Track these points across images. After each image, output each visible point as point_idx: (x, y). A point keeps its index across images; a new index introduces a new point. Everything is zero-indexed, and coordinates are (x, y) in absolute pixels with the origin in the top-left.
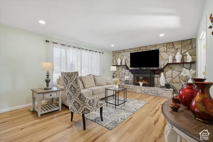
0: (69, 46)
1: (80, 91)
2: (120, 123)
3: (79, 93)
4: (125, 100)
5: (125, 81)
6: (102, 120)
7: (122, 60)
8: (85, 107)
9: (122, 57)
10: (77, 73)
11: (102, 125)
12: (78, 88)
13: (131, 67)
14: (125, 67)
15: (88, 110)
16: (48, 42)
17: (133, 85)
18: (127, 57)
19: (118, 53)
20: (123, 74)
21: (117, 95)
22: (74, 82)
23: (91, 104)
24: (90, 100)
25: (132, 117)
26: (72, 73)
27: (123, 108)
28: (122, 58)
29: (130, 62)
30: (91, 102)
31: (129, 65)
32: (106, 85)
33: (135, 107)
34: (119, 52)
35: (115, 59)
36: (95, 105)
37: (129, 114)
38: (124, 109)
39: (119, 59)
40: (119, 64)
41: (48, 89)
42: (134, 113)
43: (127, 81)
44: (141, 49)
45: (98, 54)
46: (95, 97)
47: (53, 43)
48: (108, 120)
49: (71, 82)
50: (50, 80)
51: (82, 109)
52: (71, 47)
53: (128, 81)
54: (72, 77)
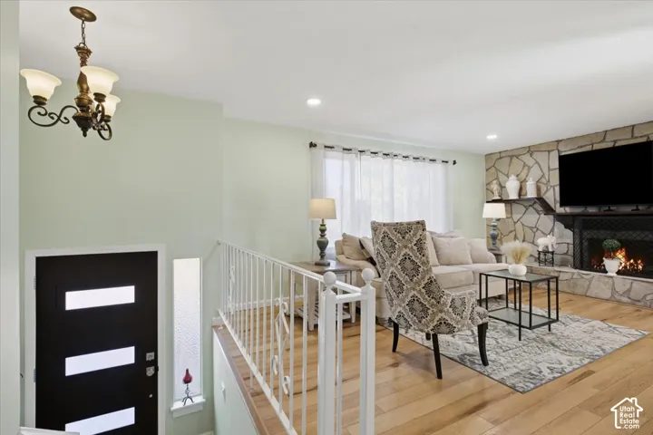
0: (361, 151)
1: (429, 270)
2: (550, 380)
3: (427, 277)
4: (553, 316)
5: (539, 253)
6: (485, 363)
7: (525, 181)
8: (443, 315)
9: (525, 171)
10: (421, 224)
11: (488, 376)
12: (423, 263)
13: (562, 204)
14: (538, 206)
15: (449, 324)
16: (315, 146)
17: (576, 268)
18: (546, 171)
19: (508, 160)
20: (526, 229)
21: (511, 297)
22: (415, 248)
23: (458, 311)
24: (453, 300)
25: (592, 372)
26: (409, 224)
27: (548, 338)
28: (523, 175)
29: (557, 189)
30: (458, 303)
31: (553, 196)
32: (474, 262)
33: (598, 342)
34: (511, 157)
35: (497, 178)
36: (467, 313)
37: (576, 360)
38: (553, 344)
39: (513, 177)
40: (513, 196)
41: (323, 265)
42: (594, 359)
43: (546, 252)
44: (609, 138)
45: (439, 167)
46: (467, 292)
47: (326, 147)
48: (505, 366)
49: (406, 247)
50: (327, 242)
51: (432, 320)
52: (367, 153)
53: (553, 253)
54: (407, 235)
